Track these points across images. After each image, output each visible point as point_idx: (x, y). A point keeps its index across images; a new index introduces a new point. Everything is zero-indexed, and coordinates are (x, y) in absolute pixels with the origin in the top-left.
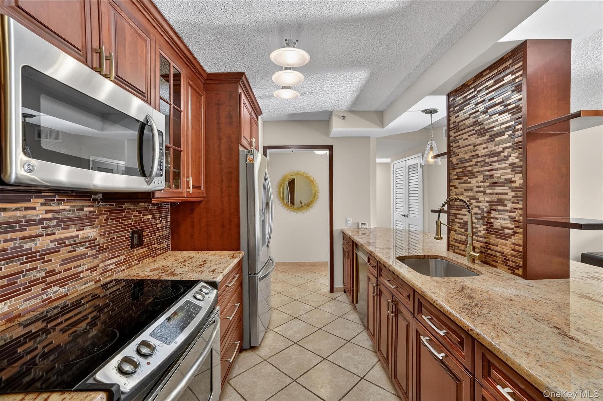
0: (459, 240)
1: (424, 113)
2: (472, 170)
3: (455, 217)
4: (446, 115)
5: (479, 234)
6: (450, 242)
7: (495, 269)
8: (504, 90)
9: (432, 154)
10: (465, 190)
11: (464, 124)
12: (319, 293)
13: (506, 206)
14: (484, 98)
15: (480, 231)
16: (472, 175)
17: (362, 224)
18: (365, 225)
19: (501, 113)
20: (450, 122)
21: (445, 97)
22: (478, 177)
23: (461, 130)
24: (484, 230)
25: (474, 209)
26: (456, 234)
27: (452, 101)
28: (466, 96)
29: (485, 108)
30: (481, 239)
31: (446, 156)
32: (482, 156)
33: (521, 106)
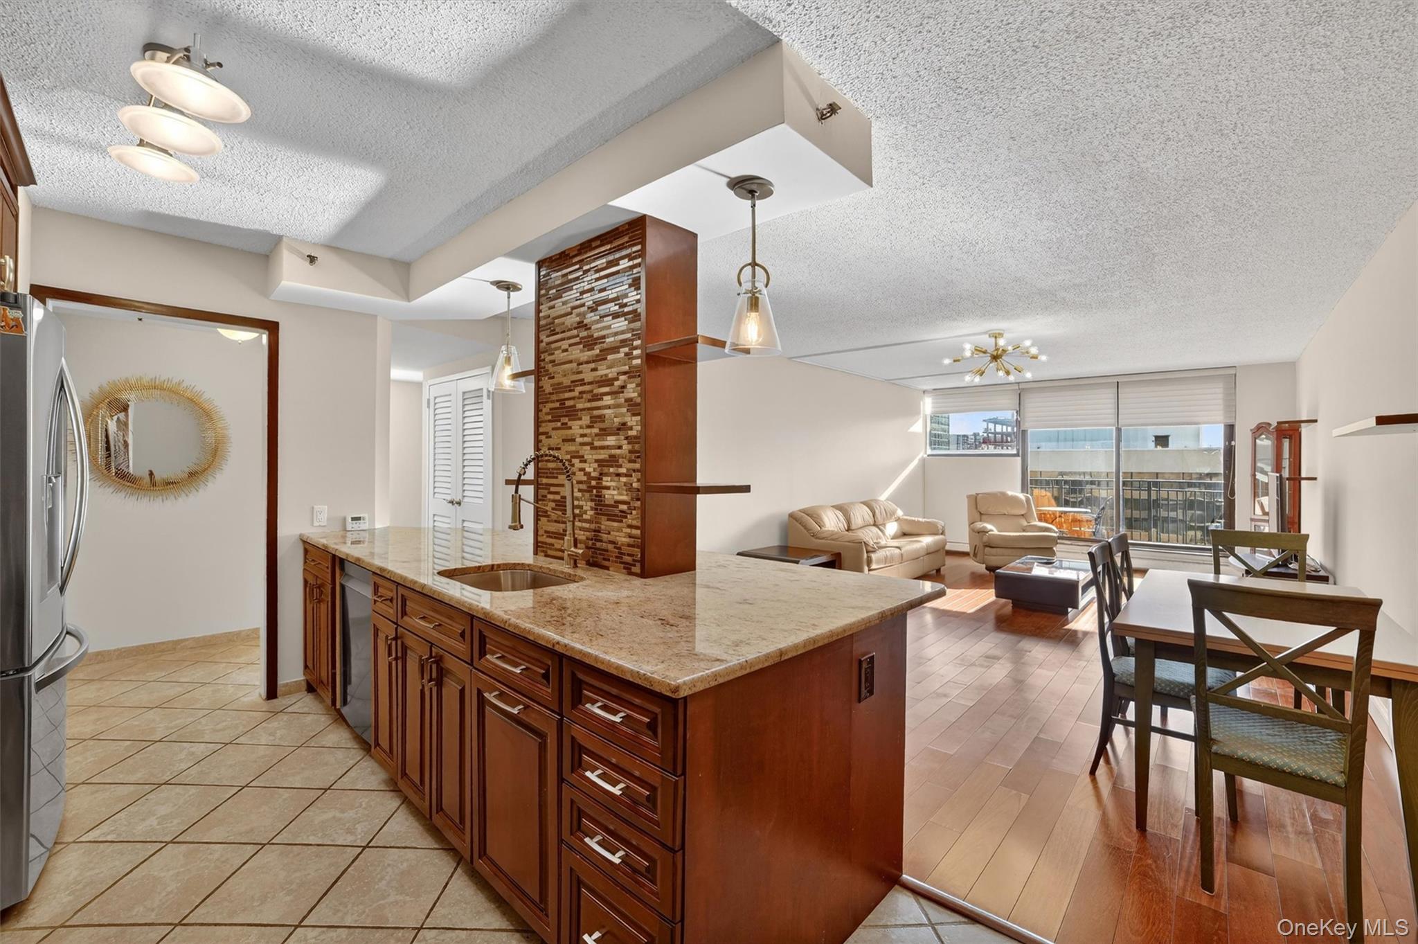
0: (553, 533)
1: (495, 287)
2: (575, 406)
3: (547, 491)
4: (534, 300)
5: (585, 517)
6: (540, 539)
7: (606, 571)
8: (617, 281)
9: (508, 371)
10: (563, 441)
11: (564, 323)
12: (235, 707)
13: (621, 466)
14: (593, 285)
15: (585, 512)
16: (573, 414)
17: (353, 519)
18: (362, 521)
19: (616, 316)
20: (541, 315)
21: (532, 268)
22: (583, 418)
23: (558, 333)
24: (592, 509)
25: (578, 473)
26: (548, 521)
27: (544, 276)
28: (566, 275)
29: (594, 303)
30: (586, 525)
31: (533, 376)
32: (590, 383)
33: (639, 310)
